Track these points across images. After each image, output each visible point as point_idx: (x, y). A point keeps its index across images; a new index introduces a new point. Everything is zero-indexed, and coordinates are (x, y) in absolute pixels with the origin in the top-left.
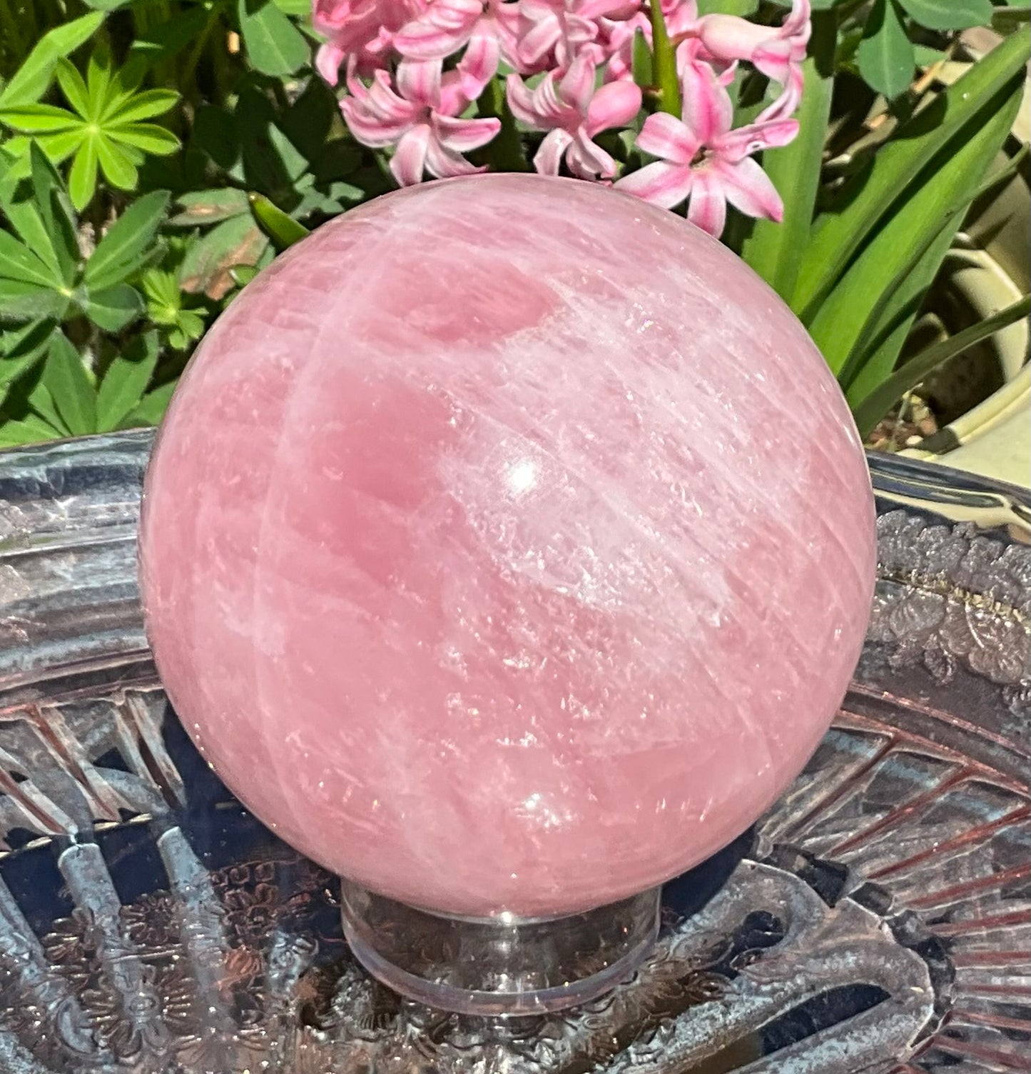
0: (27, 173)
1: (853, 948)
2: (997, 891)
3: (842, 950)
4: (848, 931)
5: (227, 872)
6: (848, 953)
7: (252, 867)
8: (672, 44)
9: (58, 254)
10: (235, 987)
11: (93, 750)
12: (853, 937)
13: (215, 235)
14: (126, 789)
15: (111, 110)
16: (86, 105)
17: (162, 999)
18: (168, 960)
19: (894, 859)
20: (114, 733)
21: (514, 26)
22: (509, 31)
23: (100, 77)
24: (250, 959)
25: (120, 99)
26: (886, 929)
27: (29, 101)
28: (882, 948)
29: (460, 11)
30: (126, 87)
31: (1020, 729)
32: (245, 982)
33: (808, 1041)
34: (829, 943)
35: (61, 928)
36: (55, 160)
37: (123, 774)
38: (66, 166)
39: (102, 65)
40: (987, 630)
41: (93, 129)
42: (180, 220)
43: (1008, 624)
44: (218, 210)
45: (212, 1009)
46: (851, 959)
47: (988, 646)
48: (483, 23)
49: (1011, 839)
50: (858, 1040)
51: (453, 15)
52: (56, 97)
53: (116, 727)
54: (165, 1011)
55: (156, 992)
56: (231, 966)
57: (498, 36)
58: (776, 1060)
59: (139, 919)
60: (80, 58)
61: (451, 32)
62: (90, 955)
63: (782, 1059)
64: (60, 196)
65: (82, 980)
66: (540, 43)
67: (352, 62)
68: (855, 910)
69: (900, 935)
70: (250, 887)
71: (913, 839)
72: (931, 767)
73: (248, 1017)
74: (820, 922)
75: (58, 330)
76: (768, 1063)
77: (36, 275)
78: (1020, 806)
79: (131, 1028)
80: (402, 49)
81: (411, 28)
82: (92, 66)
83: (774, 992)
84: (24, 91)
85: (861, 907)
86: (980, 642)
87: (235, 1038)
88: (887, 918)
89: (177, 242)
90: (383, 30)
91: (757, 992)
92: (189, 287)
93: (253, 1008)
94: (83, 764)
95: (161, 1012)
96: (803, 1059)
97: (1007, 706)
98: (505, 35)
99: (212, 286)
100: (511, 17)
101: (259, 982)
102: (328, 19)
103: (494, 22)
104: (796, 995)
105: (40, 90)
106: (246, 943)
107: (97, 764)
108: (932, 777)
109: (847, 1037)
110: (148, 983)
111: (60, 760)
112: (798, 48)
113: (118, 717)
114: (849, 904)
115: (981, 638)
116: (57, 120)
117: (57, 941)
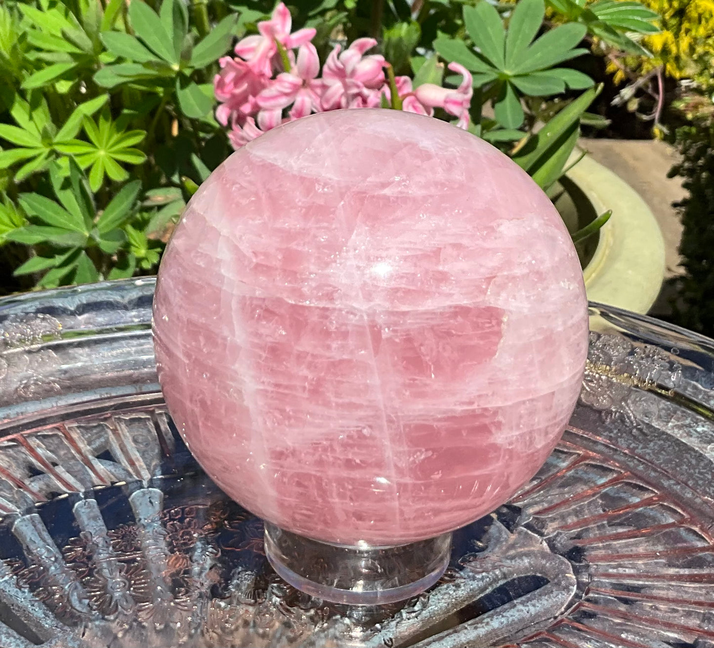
0: (67, 173)
1: (527, 555)
2: (605, 522)
3: (521, 556)
4: (523, 545)
5: (169, 512)
6: (524, 558)
7: (183, 510)
8: (400, 99)
9: (84, 215)
10: (172, 575)
11: (95, 450)
12: (526, 549)
13: (165, 211)
14: (113, 470)
15: (112, 142)
16: (98, 140)
17: (130, 582)
18: (134, 560)
19: (546, 505)
20: (107, 441)
21: (319, 91)
22: (316, 94)
23: (105, 126)
24: (181, 560)
25: (116, 137)
26: (545, 544)
27: (70, 138)
28: (544, 555)
29: (291, 83)
30: (118, 130)
31: (612, 435)
32: (178, 573)
33: (506, 606)
34: (512, 552)
35: (73, 543)
36: (83, 167)
37: (111, 462)
38: (88, 170)
39: (106, 119)
40: (591, 381)
41: (102, 153)
42: (148, 203)
43: (604, 377)
44: (167, 198)
45: (159, 588)
46: (526, 561)
47: (591, 390)
48: (303, 91)
49: (612, 494)
50: (534, 606)
51: (287, 85)
52: (83, 136)
53: (108, 438)
54: (132, 589)
55: (127, 579)
56: (170, 563)
57: (310, 97)
58: (488, 617)
59: (118, 538)
60: (95, 117)
61: (286, 94)
62: (89, 558)
63: (491, 617)
64: (84, 182)
65: (84, 572)
66: (332, 97)
67: (235, 115)
68: (526, 533)
69: (552, 547)
70: (181, 520)
71: (555, 495)
72: (563, 456)
73: (179, 592)
74: (506, 540)
75: (84, 252)
76: (484, 619)
77: (72, 226)
78: (615, 475)
79: (111, 598)
80: (262, 104)
81: (266, 93)
82: (101, 121)
83: (482, 579)
84: (68, 133)
85: (530, 532)
86: (587, 388)
87: (172, 604)
88: (545, 538)
89: (146, 215)
90: (251, 98)
91: (474, 579)
92: (152, 237)
93: (183, 586)
94: (90, 457)
95: (129, 590)
96: (503, 616)
97: (604, 422)
98: (314, 96)
99: (164, 236)
100: (317, 86)
101: (186, 572)
102: (223, 92)
103: (308, 90)
104: (496, 580)
105: (75, 132)
106: (179, 551)
107: (98, 457)
108: (564, 461)
109: (528, 604)
110: (123, 573)
111: (77, 456)
112: (466, 100)
113: (110, 433)
114: (522, 531)
115: (588, 385)
116: (84, 148)
117: (70, 550)
